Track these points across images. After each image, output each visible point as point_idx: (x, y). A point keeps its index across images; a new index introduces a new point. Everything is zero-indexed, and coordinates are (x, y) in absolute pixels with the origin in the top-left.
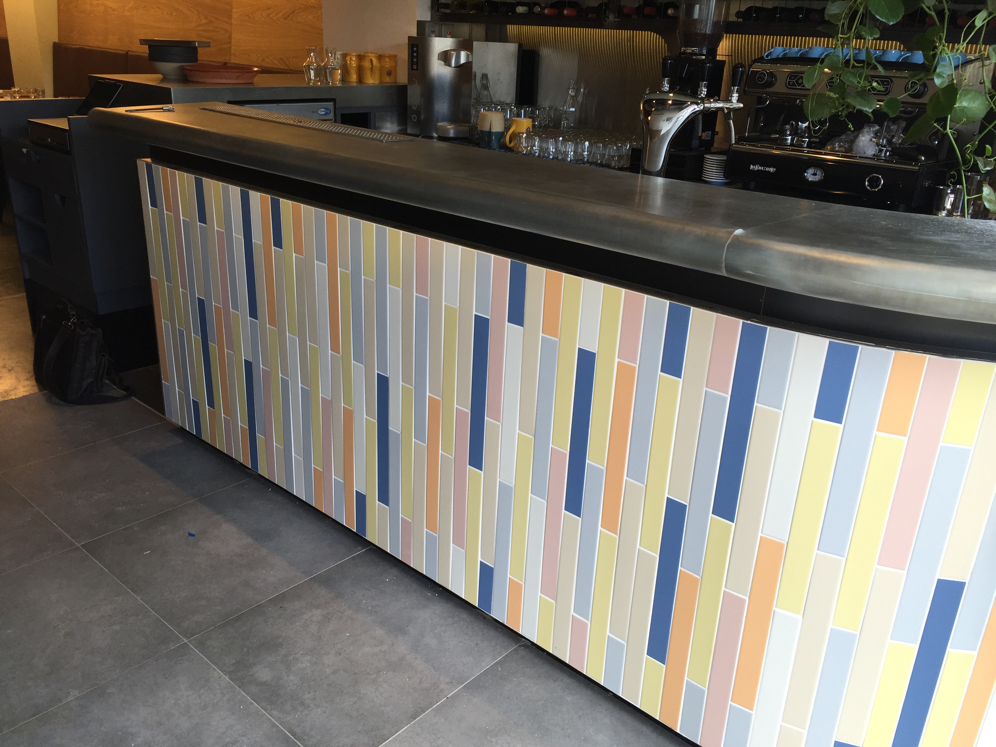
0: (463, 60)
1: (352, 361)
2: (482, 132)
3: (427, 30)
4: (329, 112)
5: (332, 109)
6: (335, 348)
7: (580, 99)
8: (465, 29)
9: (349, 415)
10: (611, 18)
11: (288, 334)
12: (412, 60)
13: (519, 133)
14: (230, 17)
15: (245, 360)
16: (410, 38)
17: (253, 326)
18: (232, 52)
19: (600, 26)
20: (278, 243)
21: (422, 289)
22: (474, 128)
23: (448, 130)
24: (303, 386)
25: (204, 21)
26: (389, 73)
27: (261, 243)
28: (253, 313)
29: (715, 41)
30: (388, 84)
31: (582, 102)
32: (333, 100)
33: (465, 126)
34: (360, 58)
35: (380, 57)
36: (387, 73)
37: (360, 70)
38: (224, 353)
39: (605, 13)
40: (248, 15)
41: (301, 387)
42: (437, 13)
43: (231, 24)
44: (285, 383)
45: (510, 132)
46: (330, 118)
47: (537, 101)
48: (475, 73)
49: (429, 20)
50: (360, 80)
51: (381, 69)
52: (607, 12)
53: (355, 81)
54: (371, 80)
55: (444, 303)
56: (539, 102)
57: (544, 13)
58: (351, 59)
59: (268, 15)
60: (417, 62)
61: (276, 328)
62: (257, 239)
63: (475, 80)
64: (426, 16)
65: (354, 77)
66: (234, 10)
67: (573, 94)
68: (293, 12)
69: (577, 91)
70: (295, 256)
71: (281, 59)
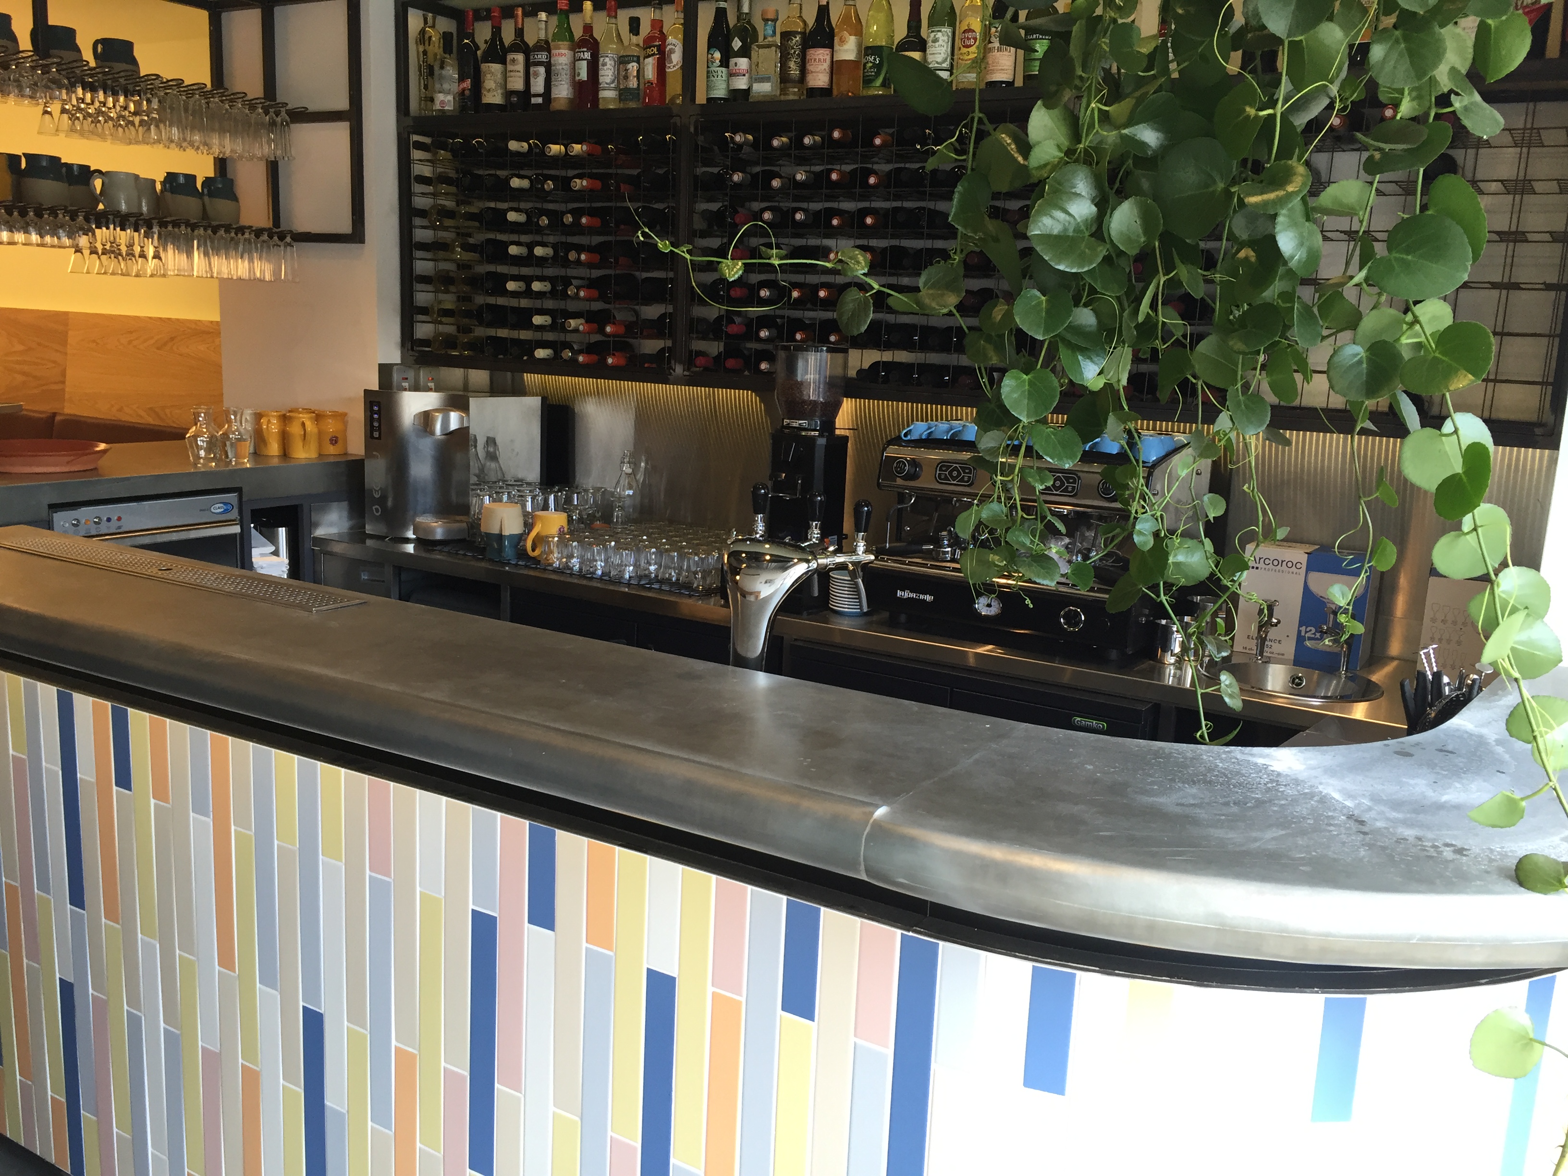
0: (454, 425)
1: (258, 985)
2: (489, 535)
3: (396, 377)
4: (230, 507)
5: (235, 502)
6: (226, 960)
7: (640, 477)
8: (455, 375)
9: (251, 1079)
10: (679, 370)
11: (140, 935)
12: (372, 426)
13: (547, 537)
14: (64, 342)
15: (60, 979)
16: (367, 392)
17: (77, 922)
18: (67, 396)
19: (665, 381)
20: (124, 779)
21: (380, 863)
22: (474, 526)
23: (432, 531)
24: (167, 1027)
25: (19, 347)
26: (334, 441)
27: (93, 780)
28: (77, 897)
29: (832, 408)
30: (332, 460)
31: (644, 480)
32: (238, 490)
33: (461, 521)
34: (285, 419)
35: (318, 417)
36: (331, 440)
37: (285, 439)
38: (22, 966)
39: (669, 363)
40: (94, 341)
41: (164, 1029)
42: (411, 353)
43: (66, 354)
44: (135, 1024)
45: (533, 534)
46: (233, 518)
47: (574, 477)
48: (475, 436)
49: (399, 362)
50: (285, 454)
51: (320, 433)
52: (673, 362)
53: (277, 454)
54: (303, 453)
55: (418, 889)
56: (577, 479)
57: (577, 360)
58: (269, 422)
59: (130, 342)
60: (380, 426)
61: (118, 923)
62: (85, 772)
63: (476, 447)
64: (394, 356)
65: (274, 448)
66: (70, 333)
67: (630, 471)
68: (172, 339)
69: (635, 465)
70: (155, 804)
71: (151, 409)
